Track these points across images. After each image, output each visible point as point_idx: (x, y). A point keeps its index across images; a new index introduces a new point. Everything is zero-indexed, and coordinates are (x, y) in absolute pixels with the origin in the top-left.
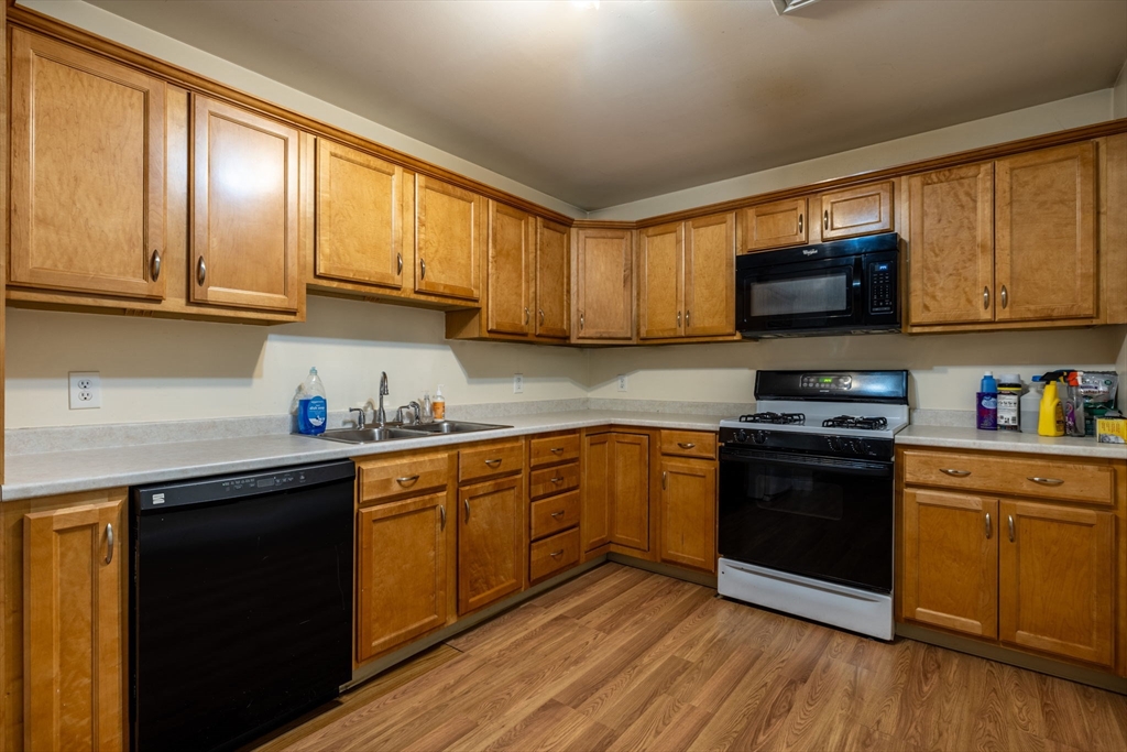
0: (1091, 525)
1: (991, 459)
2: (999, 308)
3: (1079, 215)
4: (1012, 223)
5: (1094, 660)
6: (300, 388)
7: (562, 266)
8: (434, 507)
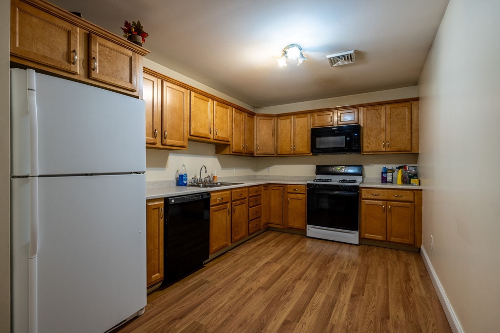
0: (409, 207)
1: (385, 190)
2: (387, 148)
3: (407, 123)
4: (390, 123)
5: (409, 243)
6: (177, 171)
7: (252, 130)
8: (226, 208)
